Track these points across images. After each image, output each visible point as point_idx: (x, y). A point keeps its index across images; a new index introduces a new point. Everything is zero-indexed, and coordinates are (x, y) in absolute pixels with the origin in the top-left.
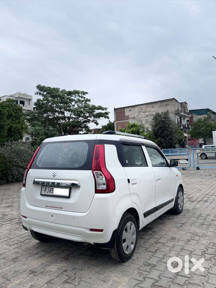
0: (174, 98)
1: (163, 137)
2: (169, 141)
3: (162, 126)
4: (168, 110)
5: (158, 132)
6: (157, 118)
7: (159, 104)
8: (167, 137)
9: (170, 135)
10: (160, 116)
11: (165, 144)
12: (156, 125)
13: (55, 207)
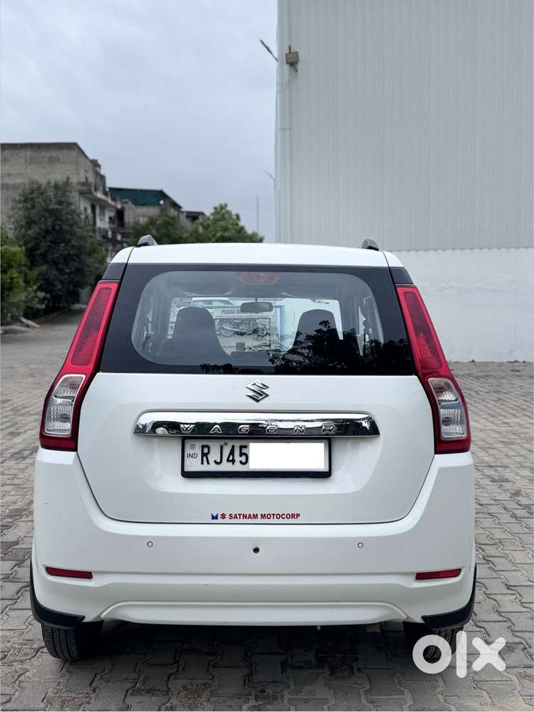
0: (75, 144)
1: (55, 263)
2: (72, 276)
3: (50, 228)
4: (68, 178)
5: (37, 246)
6: (32, 199)
7: (28, 153)
8: (66, 265)
9: (75, 258)
10: (42, 194)
11: (60, 286)
12: (30, 223)
13: (263, 516)
